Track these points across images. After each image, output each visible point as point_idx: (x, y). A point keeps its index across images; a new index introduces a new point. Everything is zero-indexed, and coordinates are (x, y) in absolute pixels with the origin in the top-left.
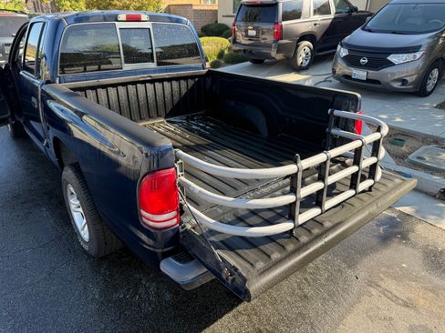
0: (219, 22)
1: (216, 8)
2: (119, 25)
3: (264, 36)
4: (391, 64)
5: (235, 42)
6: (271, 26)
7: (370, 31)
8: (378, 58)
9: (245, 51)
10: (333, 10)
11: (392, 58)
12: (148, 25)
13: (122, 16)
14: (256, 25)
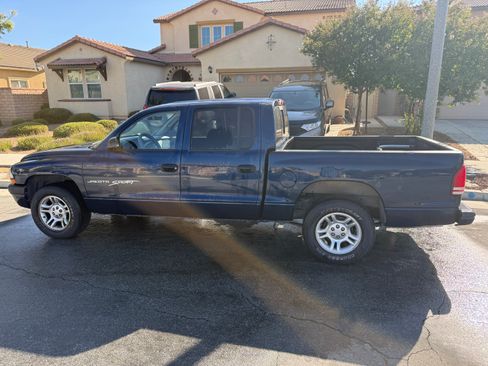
11: (304, 127)
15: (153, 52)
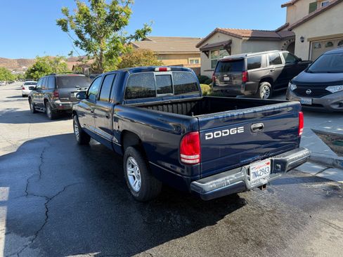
0: (202, 75)
1: (199, 66)
2: (155, 73)
3: (235, 81)
4: (329, 93)
5: (214, 85)
6: (240, 74)
7: (311, 72)
8: (319, 89)
9: (222, 91)
10: (283, 61)
11: (329, 89)
12: (170, 73)
13: (157, 69)
14: (229, 73)
15: (278, 31)
